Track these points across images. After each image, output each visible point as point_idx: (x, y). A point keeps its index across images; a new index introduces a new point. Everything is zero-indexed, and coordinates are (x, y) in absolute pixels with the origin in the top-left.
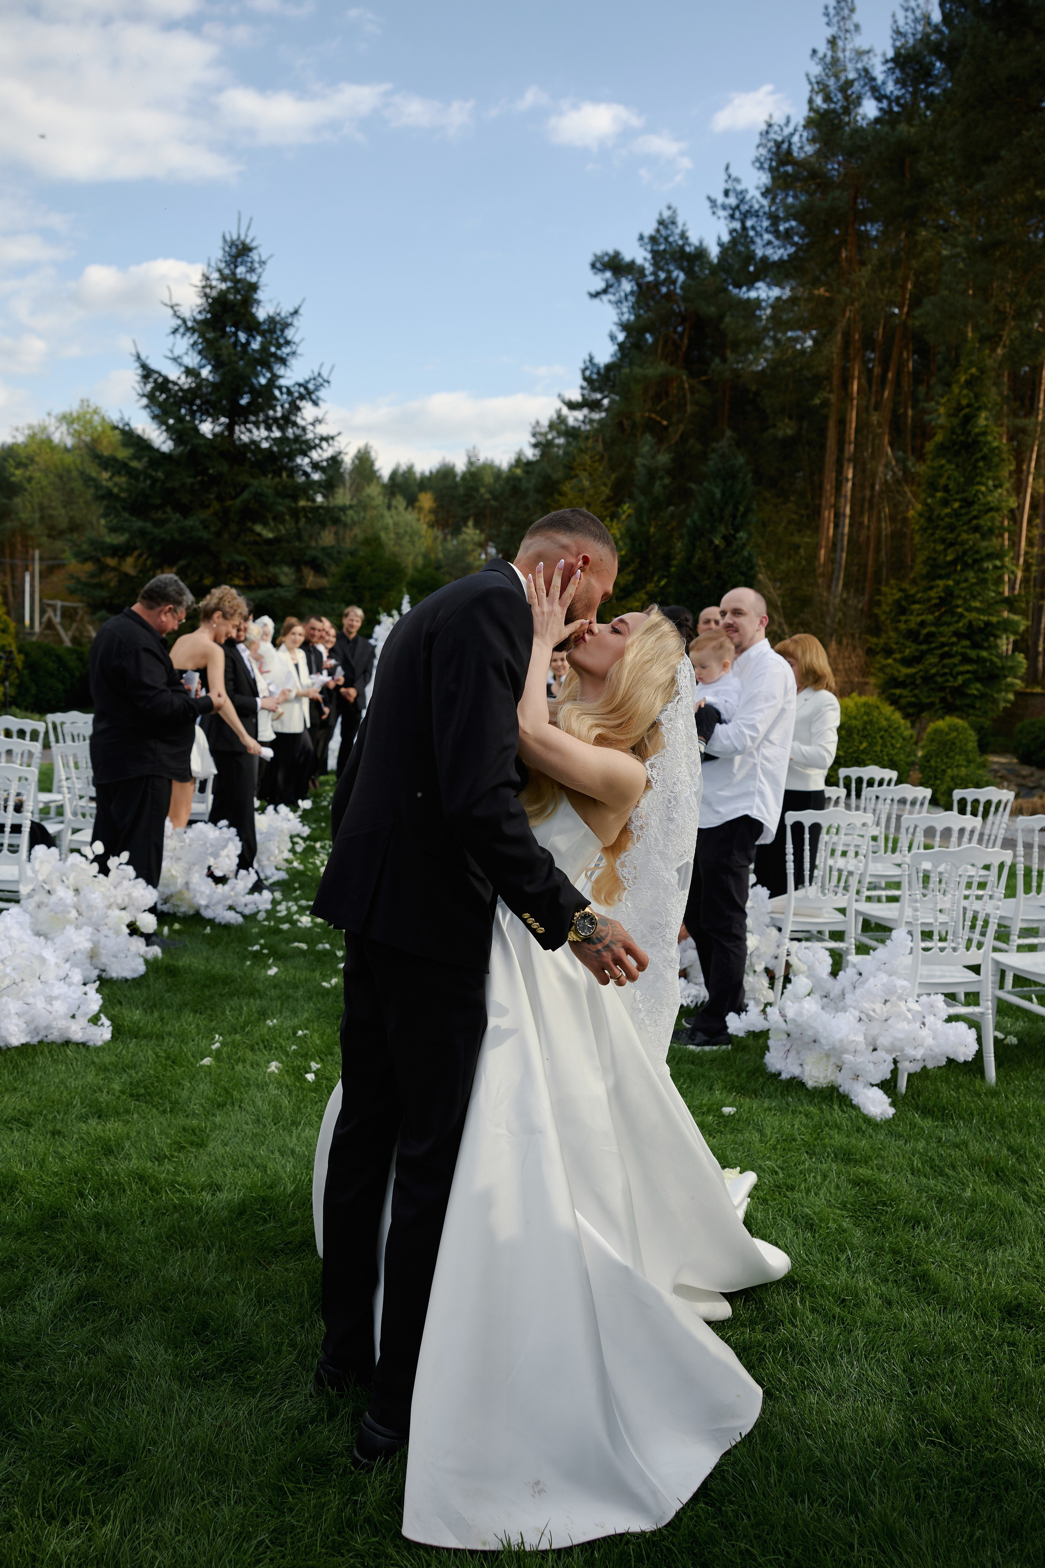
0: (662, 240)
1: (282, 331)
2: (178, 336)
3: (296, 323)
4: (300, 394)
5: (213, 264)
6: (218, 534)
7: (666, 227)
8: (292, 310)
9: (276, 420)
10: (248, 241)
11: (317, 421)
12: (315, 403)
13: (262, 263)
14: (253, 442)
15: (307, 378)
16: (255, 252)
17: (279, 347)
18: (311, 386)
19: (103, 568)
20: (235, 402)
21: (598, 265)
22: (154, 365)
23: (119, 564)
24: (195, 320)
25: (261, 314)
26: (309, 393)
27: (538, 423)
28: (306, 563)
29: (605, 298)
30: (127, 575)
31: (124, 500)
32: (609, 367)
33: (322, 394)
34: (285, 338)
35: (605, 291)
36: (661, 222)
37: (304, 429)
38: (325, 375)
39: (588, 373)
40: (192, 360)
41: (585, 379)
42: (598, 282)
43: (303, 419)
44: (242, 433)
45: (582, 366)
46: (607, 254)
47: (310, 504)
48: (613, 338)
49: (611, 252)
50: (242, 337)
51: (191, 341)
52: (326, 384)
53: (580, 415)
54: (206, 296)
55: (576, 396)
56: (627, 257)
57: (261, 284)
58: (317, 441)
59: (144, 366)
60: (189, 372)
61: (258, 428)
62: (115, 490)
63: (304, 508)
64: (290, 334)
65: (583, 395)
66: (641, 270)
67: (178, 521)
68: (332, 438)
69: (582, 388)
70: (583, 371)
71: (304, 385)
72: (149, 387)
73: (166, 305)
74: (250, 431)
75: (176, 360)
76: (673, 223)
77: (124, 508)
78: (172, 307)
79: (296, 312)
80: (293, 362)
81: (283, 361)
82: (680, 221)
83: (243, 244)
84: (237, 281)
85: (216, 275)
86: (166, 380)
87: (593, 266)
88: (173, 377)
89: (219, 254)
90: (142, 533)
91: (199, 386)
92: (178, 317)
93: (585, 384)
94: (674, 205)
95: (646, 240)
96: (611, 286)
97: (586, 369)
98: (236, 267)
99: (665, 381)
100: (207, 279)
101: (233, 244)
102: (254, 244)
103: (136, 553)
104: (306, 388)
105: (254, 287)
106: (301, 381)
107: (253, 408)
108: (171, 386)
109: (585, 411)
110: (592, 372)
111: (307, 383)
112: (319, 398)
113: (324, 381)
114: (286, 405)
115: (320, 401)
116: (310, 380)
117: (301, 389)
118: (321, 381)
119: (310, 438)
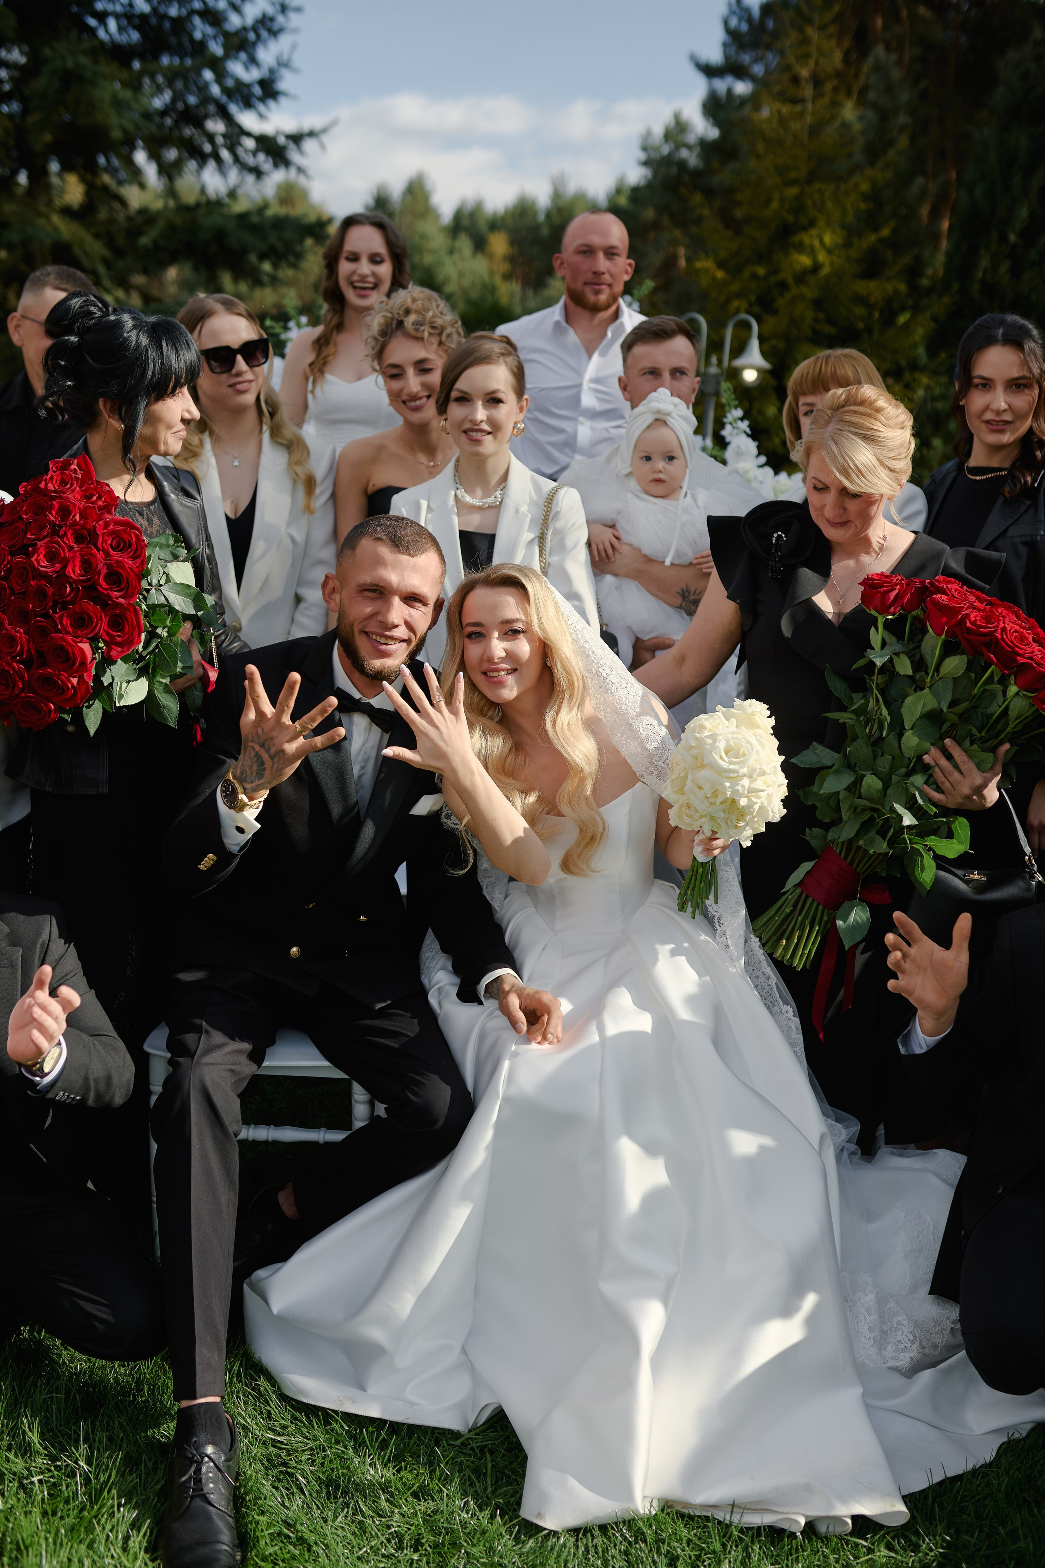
32: (765, 11)
39: (734, 22)
41: (729, 31)
45: (725, 13)
65: (725, 56)
69: (724, 45)
70: (726, 23)
93: (728, 38)
97: (731, 16)
109: (728, 80)
110: (740, 20)
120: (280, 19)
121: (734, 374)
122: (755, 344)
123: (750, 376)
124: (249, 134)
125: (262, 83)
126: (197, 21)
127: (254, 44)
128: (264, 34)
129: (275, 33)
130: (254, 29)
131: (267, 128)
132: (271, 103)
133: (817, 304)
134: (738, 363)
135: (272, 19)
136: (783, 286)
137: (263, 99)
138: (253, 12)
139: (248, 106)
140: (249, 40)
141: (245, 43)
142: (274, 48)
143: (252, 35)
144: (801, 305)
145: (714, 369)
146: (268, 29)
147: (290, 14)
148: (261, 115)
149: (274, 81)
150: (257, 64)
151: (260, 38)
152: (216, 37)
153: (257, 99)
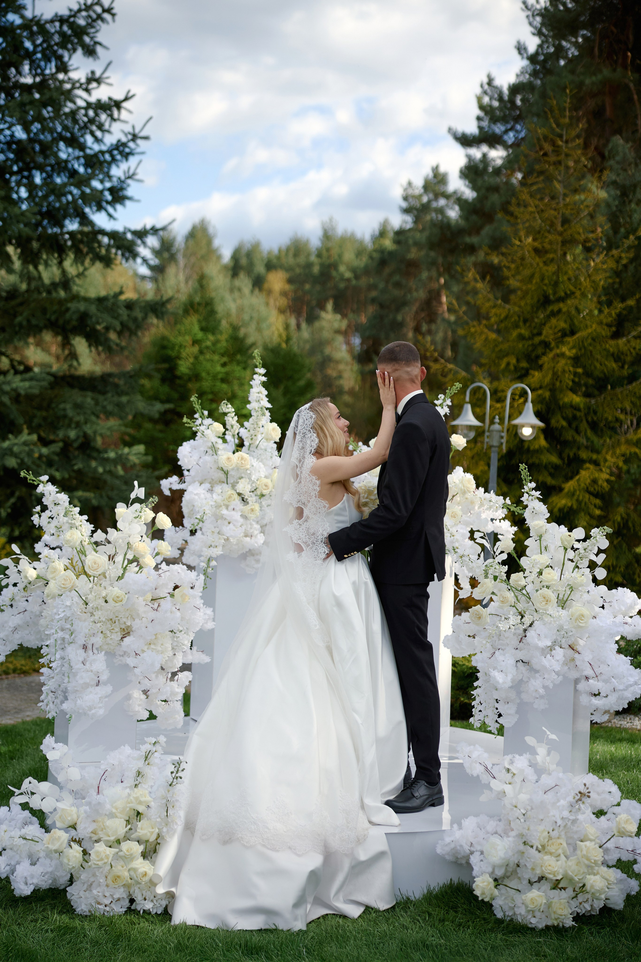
4: (62, 34)
12: (90, 52)
15: (75, 7)
18: (82, 22)
26: (79, 33)
27: (410, 185)
32: (514, 90)
39: (486, 100)
41: (482, 107)
45: (478, 92)
48: (521, 49)
52: (106, 16)
53: (477, 153)
55: (472, 129)
58: (91, 113)
65: (480, 128)
68: (118, 105)
69: (479, 119)
70: (479, 99)
71: (69, 20)
93: (482, 114)
97: (485, 93)
104: (73, 26)
106: (65, 12)
109: (483, 148)
110: (491, 98)
111: (74, 16)
112: (96, 43)
113: (104, 11)
114: (39, 56)
115: (99, 49)
116: (80, 10)
117: (65, 28)
118: (98, 9)
119: (79, 108)
120: (131, 144)
122: (529, 407)
123: (527, 432)
124: (103, 232)
125: (112, 190)
126: (62, 145)
127: (109, 164)
128: (119, 157)
129: (126, 156)
130: (110, 152)
131: (118, 226)
132: (119, 207)
133: (576, 360)
134: (517, 422)
135: (125, 145)
136: (546, 345)
137: (112, 203)
138: (110, 140)
139: (100, 208)
140: (105, 161)
141: (101, 163)
142: (124, 166)
143: (108, 157)
144: (562, 362)
145: (497, 427)
146: (121, 153)
147: (139, 141)
148: (110, 216)
149: (122, 189)
150: (110, 177)
151: (114, 160)
152: (78, 158)
153: (108, 202)
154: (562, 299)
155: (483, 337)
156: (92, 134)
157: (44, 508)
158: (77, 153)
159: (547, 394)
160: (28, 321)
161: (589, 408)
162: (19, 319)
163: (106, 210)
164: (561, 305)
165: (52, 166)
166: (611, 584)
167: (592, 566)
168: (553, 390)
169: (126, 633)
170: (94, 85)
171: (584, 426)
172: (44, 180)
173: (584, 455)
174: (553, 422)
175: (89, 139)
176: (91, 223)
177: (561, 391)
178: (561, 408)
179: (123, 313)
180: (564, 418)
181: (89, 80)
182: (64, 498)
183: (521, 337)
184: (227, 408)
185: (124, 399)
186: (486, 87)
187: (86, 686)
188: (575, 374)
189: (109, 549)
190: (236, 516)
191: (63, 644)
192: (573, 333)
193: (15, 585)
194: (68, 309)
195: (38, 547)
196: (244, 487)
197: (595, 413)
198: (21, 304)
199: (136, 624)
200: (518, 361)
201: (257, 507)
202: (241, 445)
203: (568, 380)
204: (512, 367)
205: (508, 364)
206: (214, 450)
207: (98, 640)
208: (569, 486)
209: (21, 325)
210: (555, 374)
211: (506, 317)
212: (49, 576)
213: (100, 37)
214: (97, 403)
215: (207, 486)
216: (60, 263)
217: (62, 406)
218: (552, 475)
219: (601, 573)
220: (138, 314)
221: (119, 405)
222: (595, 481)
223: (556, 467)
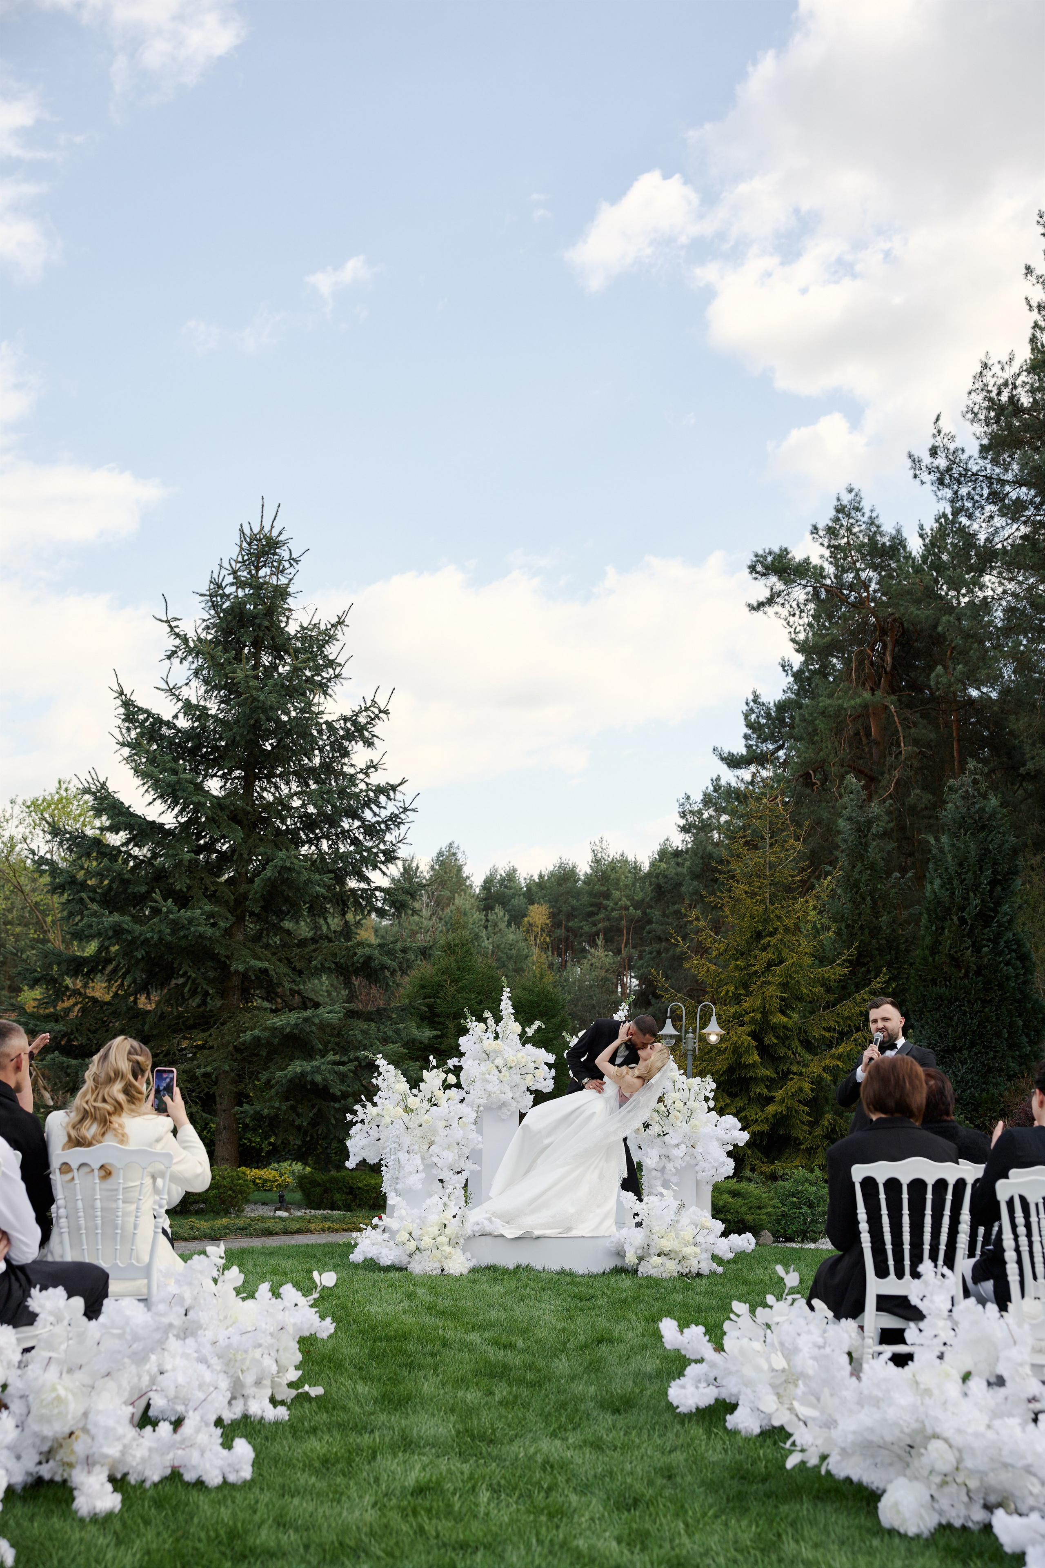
0: (843, 532)
1: (321, 647)
2: (176, 661)
3: (339, 635)
4: (347, 730)
5: (226, 564)
6: (228, 932)
7: (849, 516)
8: (334, 620)
9: (312, 771)
10: (275, 533)
11: (372, 766)
12: (369, 744)
13: (293, 561)
14: (279, 801)
15: (357, 709)
16: (285, 547)
17: (318, 670)
18: (362, 720)
19: (60, 992)
20: (253, 745)
21: (759, 568)
22: (141, 701)
23: (85, 986)
24: (200, 640)
25: (292, 629)
26: (360, 729)
27: (688, 798)
28: (356, 972)
29: (769, 610)
30: (94, 1000)
31: (93, 889)
32: (781, 707)
33: (379, 728)
34: (326, 657)
35: (770, 601)
36: (840, 509)
37: (352, 778)
38: (382, 703)
39: (752, 717)
40: (194, 692)
41: (749, 725)
42: (760, 589)
43: (352, 765)
44: (263, 789)
45: (745, 708)
46: (770, 553)
47: (363, 885)
48: (785, 665)
49: (776, 550)
50: (266, 659)
51: (194, 666)
52: (382, 715)
53: (746, 774)
54: (214, 606)
55: (739, 748)
56: (798, 555)
57: (291, 589)
58: (372, 794)
59: (127, 704)
60: (188, 707)
61: (287, 783)
62: (81, 875)
63: (353, 890)
64: (331, 651)
65: (748, 747)
66: (819, 573)
67: (169, 911)
68: (394, 788)
69: (746, 737)
70: (746, 716)
71: (352, 719)
72: (133, 734)
73: (162, 621)
74: (277, 788)
75: (172, 691)
76: (857, 509)
77: (93, 900)
78: (167, 622)
79: (340, 622)
80: (336, 688)
81: (323, 688)
82: (866, 506)
83: (268, 538)
84: (257, 586)
85: (230, 579)
86: (159, 721)
87: (752, 568)
88: (167, 717)
89: (234, 552)
90: (118, 932)
91: (204, 728)
92: (177, 635)
93: (749, 732)
94: (856, 487)
95: (822, 533)
96: (779, 594)
97: (752, 711)
98: (258, 569)
99: (864, 713)
100: (219, 586)
101: (254, 538)
102: (281, 538)
103: (110, 968)
104: (355, 723)
105: (282, 593)
106: (349, 713)
107: (280, 756)
108: (164, 730)
109: (753, 768)
110: (758, 716)
111: (356, 715)
112: (373, 736)
113: (380, 711)
114: (328, 748)
115: (375, 740)
116: (360, 712)
117: (349, 725)
118: (376, 711)
119: (361, 791)
120: (402, 816)
121: (703, 1039)
122: (714, 1019)
123: (713, 1038)
124: (378, 888)
125: (385, 852)
126: (344, 817)
127: (384, 832)
128: (392, 826)
129: (398, 825)
130: (385, 822)
132: (390, 865)
134: (706, 1031)
135: (397, 816)
138: (384, 814)
139: (375, 867)
140: (382, 830)
141: (378, 832)
142: (396, 832)
143: (383, 826)
144: (772, 988)
145: (691, 1035)
146: (393, 822)
147: (408, 813)
148: (384, 873)
149: (394, 851)
150: (384, 843)
151: (388, 828)
152: (358, 828)
153: (383, 863)
154: (771, 934)
155: (705, 969)
156: (371, 809)
157: (380, 1074)
158: (357, 823)
159: (759, 1016)
160: (322, 964)
161: (800, 1028)
162: (314, 963)
163: (381, 869)
164: (768, 939)
165: (337, 835)
166: (721, 1113)
167: (707, 1099)
168: (765, 1013)
169: (431, 1144)
170: (372, 770)
171: (796, 1043)
172: (330, 847)
173: (794, 1069)
174: (767, 1041)
175: (368, 815)
176: (368, 881)
177: (772, 1013)
178: (774, 1028)
179: (400, 955)
180: (777, 1037)
181: (368, 767)
182: (392, 1067)
183: (737, 967)
184: (487, 1014)
185: (401, 1026)
186: (752, 704)
187: (411, 1173)
188: (783, 999)
189: (420, 1094)
190: (495, 1078)
191: (396, 1151)
192: (781, 962)
193: (362, 1121)
194: (355, 954)
195: (376, 1099)
196: (499, 1062)
197: (806, 1032)
198: (315, 951)
199: (437, 1139)
200: (736, 988)
201: (507, 1074)
202: (497, 1037)
203: (776, 1003)
204: (731, 994)
205: (728, 991)
206: (480, 1040)
207: (416, 1147)
208: (779, 1094)
209: (316, 967)
210: (764, 999)
211: (726, 951)
212: (384, 1113)
213: (376, 730)
214: (379, 1031)
215: (477, 1062)
216: (344, 914)
217: (351, 1032)
218: (767, 1087)
219: (712, 1104)
220: (411, 956)
221: (397, 1031)
222: (801, 1089)
223: (772, 1080)
